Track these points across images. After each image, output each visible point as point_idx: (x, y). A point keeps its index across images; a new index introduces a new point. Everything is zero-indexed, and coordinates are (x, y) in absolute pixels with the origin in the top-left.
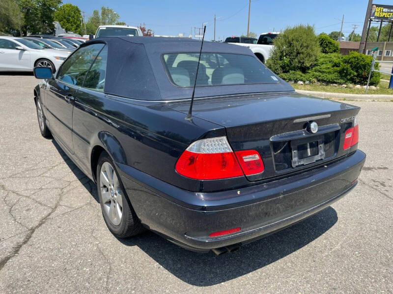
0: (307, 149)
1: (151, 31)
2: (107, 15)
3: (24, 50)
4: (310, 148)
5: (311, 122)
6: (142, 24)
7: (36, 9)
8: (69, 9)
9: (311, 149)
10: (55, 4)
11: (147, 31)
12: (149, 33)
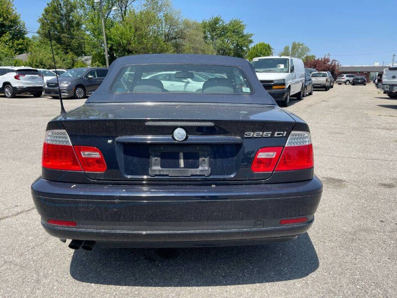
0: (178, 158)
1: (336, 61)
2: (297, 50)
3: (188, 82)
4: (184, 159)
5: (176, 127)
6: (327, 55)
7: (230, 50)
8: (261, 47)
9: (186, 161)
10: (246, 44)
11: (331, 61)
12: (333, 64)
